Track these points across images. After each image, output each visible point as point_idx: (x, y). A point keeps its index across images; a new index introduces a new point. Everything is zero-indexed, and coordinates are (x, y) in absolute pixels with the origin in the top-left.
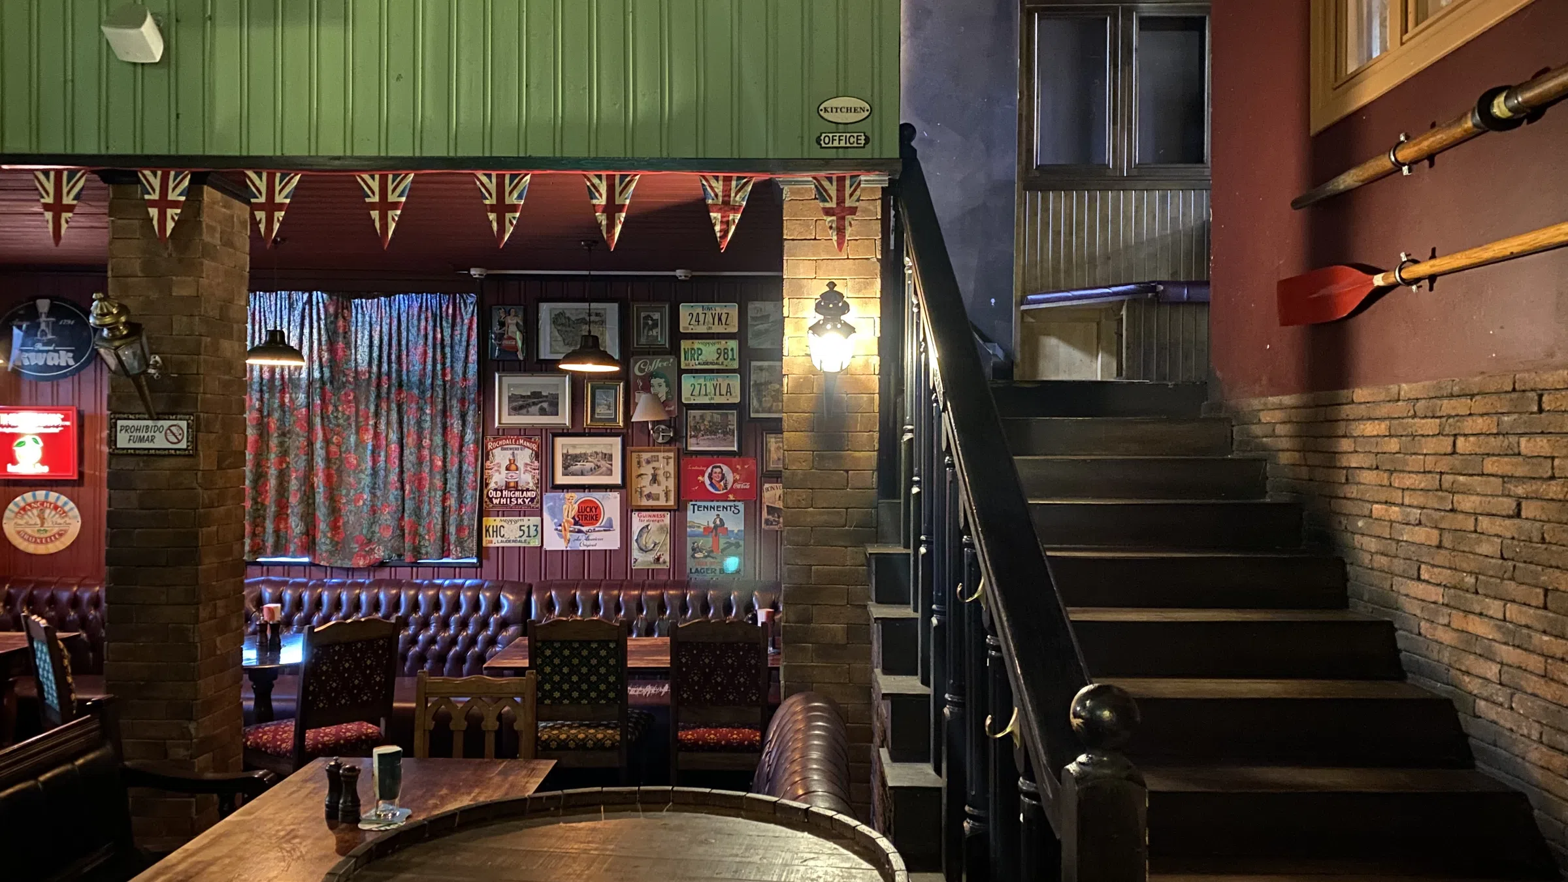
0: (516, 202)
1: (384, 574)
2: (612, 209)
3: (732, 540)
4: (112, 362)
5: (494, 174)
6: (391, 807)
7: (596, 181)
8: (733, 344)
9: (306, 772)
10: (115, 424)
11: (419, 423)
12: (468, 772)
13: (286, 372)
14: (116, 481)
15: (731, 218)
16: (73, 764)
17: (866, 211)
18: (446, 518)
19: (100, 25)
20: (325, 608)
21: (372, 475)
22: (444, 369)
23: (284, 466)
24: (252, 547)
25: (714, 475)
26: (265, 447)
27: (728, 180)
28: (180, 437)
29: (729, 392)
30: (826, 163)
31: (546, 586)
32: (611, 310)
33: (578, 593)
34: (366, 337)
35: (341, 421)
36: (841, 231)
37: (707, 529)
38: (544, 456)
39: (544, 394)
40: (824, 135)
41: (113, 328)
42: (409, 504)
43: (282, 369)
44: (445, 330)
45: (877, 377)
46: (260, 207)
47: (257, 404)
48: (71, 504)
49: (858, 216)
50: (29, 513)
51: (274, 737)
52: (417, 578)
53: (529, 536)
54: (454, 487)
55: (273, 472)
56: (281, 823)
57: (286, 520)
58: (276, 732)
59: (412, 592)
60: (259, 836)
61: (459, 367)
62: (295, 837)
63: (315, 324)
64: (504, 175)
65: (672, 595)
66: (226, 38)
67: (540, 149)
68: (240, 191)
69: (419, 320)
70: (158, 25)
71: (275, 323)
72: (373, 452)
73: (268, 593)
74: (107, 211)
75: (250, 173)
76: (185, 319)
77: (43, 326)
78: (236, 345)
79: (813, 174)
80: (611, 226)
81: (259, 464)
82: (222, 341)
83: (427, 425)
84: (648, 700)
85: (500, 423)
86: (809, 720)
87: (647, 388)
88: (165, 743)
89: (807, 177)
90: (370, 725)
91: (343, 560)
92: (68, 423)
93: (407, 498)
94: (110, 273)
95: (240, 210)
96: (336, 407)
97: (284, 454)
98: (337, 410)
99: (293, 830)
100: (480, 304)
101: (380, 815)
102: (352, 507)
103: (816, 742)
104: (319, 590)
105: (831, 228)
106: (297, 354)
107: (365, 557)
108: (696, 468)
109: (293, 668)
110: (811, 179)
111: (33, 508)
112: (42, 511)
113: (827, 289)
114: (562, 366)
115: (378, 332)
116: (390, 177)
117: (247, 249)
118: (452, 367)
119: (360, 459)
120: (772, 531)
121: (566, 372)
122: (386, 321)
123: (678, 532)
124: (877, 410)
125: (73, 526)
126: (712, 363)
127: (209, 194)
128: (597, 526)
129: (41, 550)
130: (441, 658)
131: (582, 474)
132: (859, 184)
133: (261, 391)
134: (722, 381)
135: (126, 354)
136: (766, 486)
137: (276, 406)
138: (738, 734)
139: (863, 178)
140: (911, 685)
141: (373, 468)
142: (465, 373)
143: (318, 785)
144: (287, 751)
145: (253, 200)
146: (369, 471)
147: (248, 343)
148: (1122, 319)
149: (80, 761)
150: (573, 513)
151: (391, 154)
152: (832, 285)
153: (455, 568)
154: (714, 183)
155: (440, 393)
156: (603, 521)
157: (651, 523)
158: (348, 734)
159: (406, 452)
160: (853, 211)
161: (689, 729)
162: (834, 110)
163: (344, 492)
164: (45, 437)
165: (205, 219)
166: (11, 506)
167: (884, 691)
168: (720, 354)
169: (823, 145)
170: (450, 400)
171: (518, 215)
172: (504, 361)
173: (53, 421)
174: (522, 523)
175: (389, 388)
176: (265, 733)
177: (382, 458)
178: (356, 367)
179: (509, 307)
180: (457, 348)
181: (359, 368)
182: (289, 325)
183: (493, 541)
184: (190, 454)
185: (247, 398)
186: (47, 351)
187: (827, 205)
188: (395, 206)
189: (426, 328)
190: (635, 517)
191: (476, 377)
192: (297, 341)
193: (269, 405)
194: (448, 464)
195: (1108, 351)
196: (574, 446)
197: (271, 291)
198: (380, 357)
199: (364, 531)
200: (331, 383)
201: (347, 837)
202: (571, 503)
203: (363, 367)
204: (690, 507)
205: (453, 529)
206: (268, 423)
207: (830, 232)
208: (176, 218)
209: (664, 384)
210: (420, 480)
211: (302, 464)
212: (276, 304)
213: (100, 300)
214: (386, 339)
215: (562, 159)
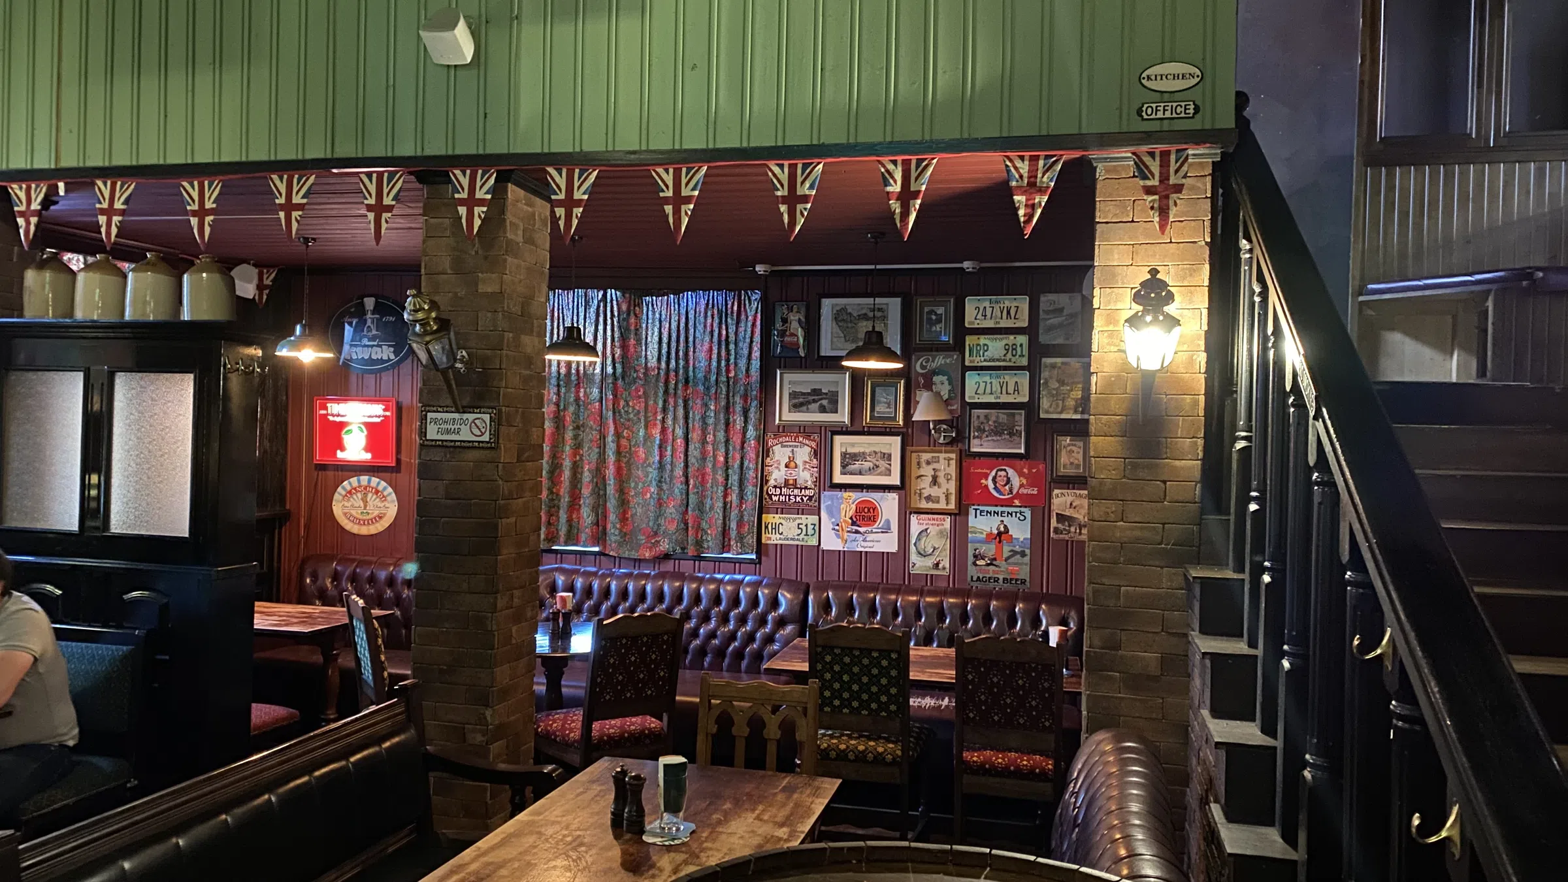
0: (807, 192)
1: (669, 566)
2: (906, 196)
3: (1017, 548)
4: (423, 356)
5: (786, 163)
6: (675, 820)
7: (891, 167)
8: (1023, 339)
9: (592, 773)
10: (426, 416)
11: (704, 418)
12: (752, 786)
13: (581, 368)
14: (426, 471)
15: (1037, 201)
16: (380, 746)
17: (1193, 188)
18: (727, 514)
19: (418, 29)
20: (613, 598)
21: (659, 468)
22: (728, 365)
23: (578, 458)
24: (547, 535)
25: (998, 479)
26: (561, 440)
27: (1034, 159)
28: (483, 430)
29: (1017, 390)
30: (1147, 137)
31: (823, 587)
32: (894, 305)
33: (855, 596)
34: (656, 333)
35: (631, 416)
36: (1163, 212)
37: (989, 535)
38: (823, 455)
39: (823, 391)
40: (1146, 106)
41: (424, 323)
42: (693, 499)
43: (578, 363)
44: (730, 326)
45: (1203, 376)
46: (560, 203)
47: (554, 398)
48: (390, 490)
49: (1184, 195)
50: (355, 497)
51: (563, 726)
52: (699, 572)
53: (807, 535)
54: (736, 484)
55: (567, 463)
56: (567, 827)
57: (579, 510)
58: (565, 720)
59: (694, 586)
60: (547, 840)
61: (742, 363)
62: (581, 844)
63: (609, 322)
64: (796, 164)
65: (951, 603)
66: (531, 35)
67: (833, 136)
68: (540, 188)
69: (706, 317)
70: (470, 28)
71: (572, 319)
72: (660, 447)
73: (561, 580)
74: (421, 211)
75: (551, 170)
76: (489, 315)
77: (369, 323)
78: (536, 340)
79: (1133, 149)
80: (905, 214)
81: (555, 456)
82: (522, 336)
83: (711, 421)
84: (927, 713)
85: (780, 420)
86: (1124, 763)
87: (928, 386)
88: (464, 728)
89: (1125, 153)
90: (653, 719)
91: (631, 550)
92: (388, 414)
93: (690, 492)
94: (423, 271)
95: (541, 207)
96: (627, 403)
97: (578, 446)
98: (628, 405)
99: (579, 836)
100: (764, 300)
101: (664, 828)
102: (640, 500)
103: (1135, 792)
104: (608, 580)
105: (1152, 208)
106: (591, 350)
107: (651, 549)
108: (979, 471)
109: (582, 657)
110: (1130, 155)
111: (357, 491)
112: (365, 495)
113: (1149, 277)
114: (845, 363)
115: (667, 329)
116: (684, 170)
117: (548, 247)
118: (736, 364)
119: (648, 453)
120: (1063, 540)
121: (848, 368)
122: (675, 318)
123: (959, 536)
124: (1202, 413)
125: (392, 510)
126: (998, 360)
127: (513, 191)
128: (874, 528)
129: (364, 531)
130: (720, 653)
131: (860, 473)
132: (1187, 158)
133: (558, 386)
134: (1010, 379)
135: (436, 348)
136: (1056, 491)
137: (572, 400)
138: (1028, 761)
139: (1190, 152)
140: (1248, 733)
141: (660, 462)
142: (748, 370)
143: (603, 788)
144: (575, 741)
145: (553, 197)
146: (657, 465)
147: (547, 339)
148: (1487, 311)
149: (387, 744)
150: (851, 513)
151: (685, 147)
152: (1154, 272)
153: (735, 563)
154: (1019, 164)
155: (724, 390)
156: (881, 522)
157: (931, 527)
158: (633, 727)
159: (691, 447)
160: (1179, 188)
161: (975, 750)
162: (1159, 78)
163: (633, 485)
164: (369, 426)
165: (509, 217)
166: (340, 489)
167: (1216, 740)
168: (1008, 350)
169: (1145, 117)
170: (733, 396)
171: (809, 206)
172: (785, 358)
173: (375, 411)
174: (800, 521)
175: (676, 384)
176: (554, 721)
177: (669, 452)
178: (646, 364)
179: (792, 303)
180: (741, 344)
181: (649, 365)
182: (585, 322)
183: (772, 538)
184: (493, 446)
185: (546, 392)
186: (372, 346)
187: (1149, 183)
188: (688, 200)
189: (712, 325)
190: (914, 519)
191: (758, 374)
192: (592, 338)
193: (565, 398)
194: (730, 460)
195: (1464, 348)
196: (853, 445)
197: (569, 289)
198: (669, 353)
199: (651, 524)
200: (623, 378)
201: (631, 850)
202: (849, 502)
203: (653, 362)
204: (972, 512)
205: (733, 525)
206: (564, 416)
207: (1152, 213)
208: (483, 216)
209: (946, 383)
210: (703, 475)
211: (594, 456)
212: (573, 302)
213: (414, 296)
214: (674, 336)
215: (856, 145)
